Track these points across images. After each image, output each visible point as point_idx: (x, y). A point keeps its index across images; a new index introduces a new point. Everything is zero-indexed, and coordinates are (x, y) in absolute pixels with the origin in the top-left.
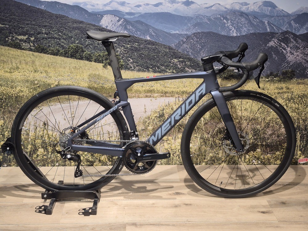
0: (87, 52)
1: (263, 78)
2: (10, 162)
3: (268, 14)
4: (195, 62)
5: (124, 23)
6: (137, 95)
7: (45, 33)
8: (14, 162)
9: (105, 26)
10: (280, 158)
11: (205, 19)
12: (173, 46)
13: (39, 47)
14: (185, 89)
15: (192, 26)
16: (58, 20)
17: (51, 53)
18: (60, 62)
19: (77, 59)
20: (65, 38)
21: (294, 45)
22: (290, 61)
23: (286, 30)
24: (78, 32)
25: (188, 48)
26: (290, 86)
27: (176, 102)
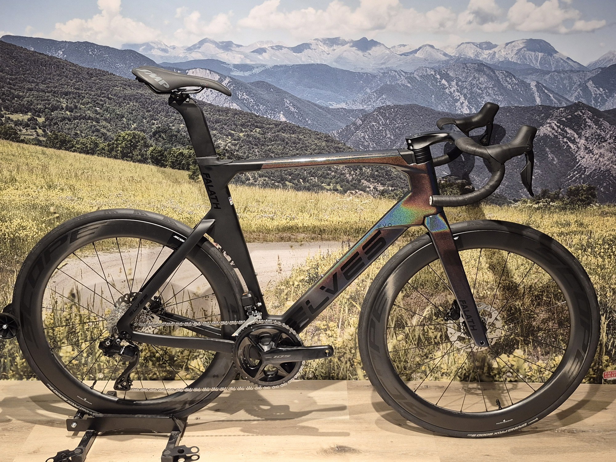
0: (155, 147)
1: (525, 202)
3: (537, 68)
5: (230, 87)
6: (261, 237)
7: (67, 108)
11: (402, 77)
12: (334, 134)
13: (56, 138)
14: (361, 225)
15: (374, 92)
16: (93, 80)
17: (81, 149)
18: (99, 168)
19: (135, 162)
20: (108, 117)
21: (595, 133)
22: (585, 166)
23: (577, 101)
24: (136, 105)
25: (367, 140)
26: (585, 220)
27: (343, 250)
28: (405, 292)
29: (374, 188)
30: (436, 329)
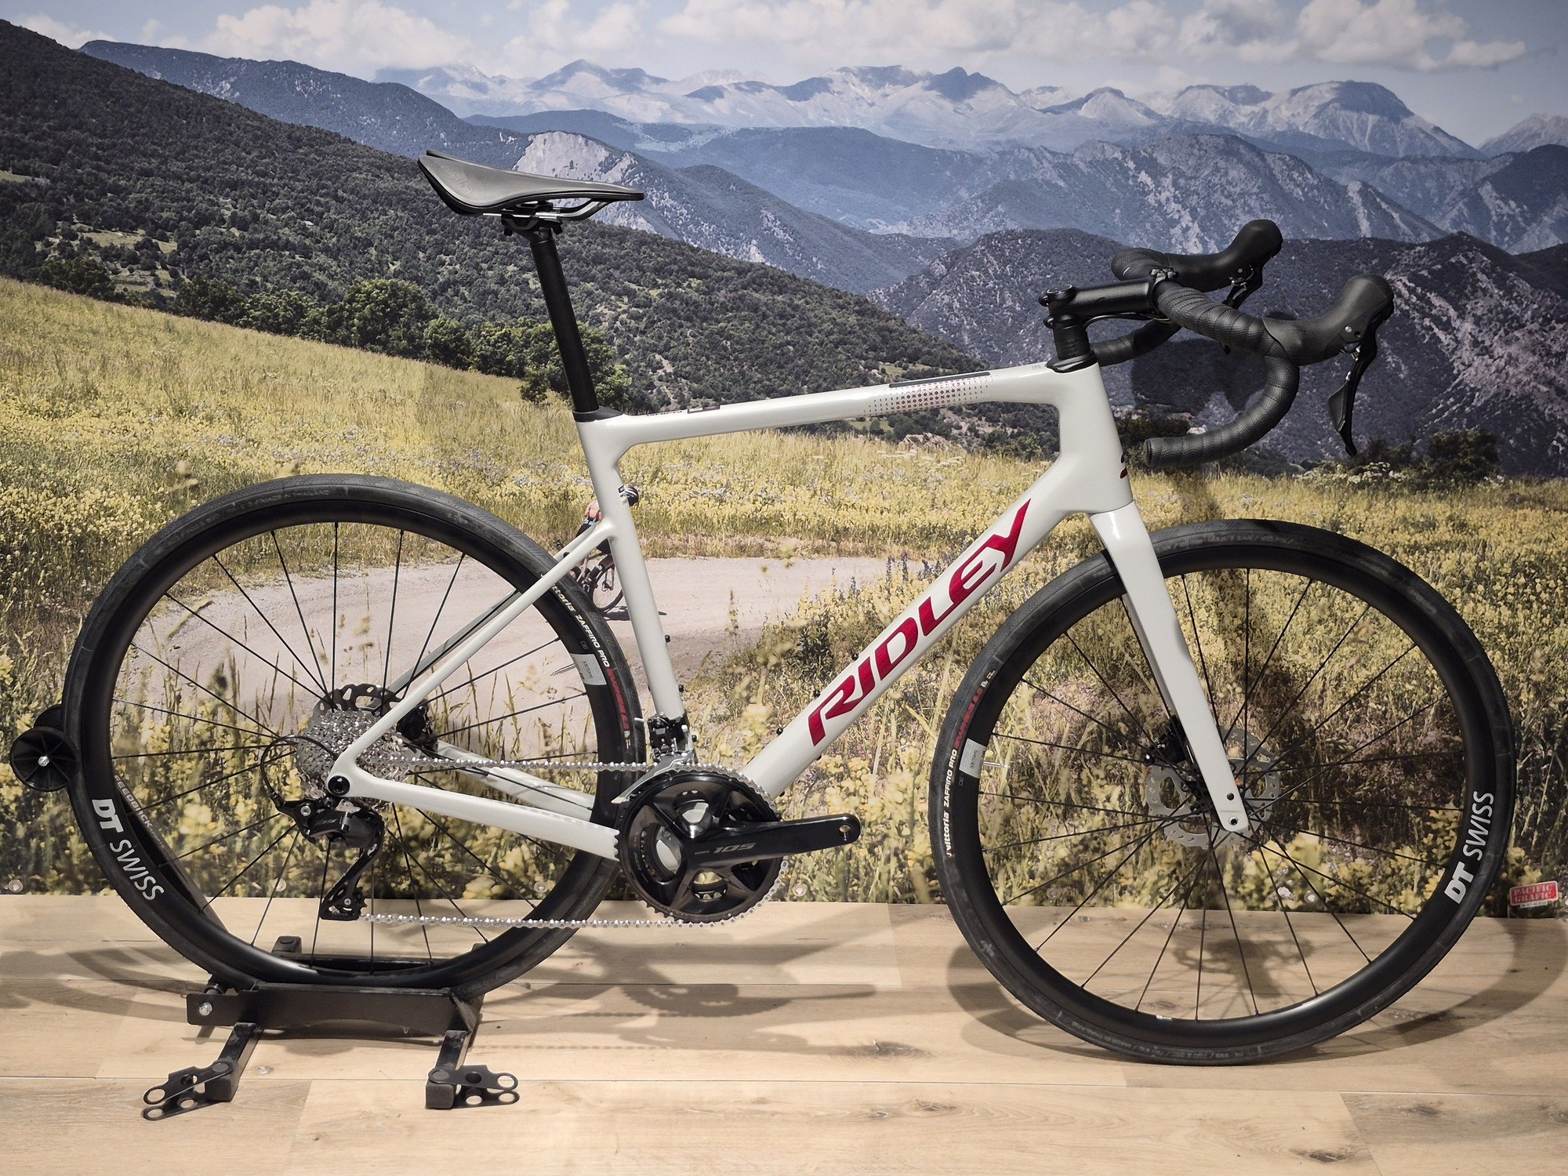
1: (1330, 469)
2: (38, 869)
3: (1362, 149)
5: (631, 177)
6: (691, 543)
7: (235, 221)
8: (59, 871)
10: (1417, 878)
11: (1046, 164)
12: (879, 296)
13: (203, 292)
14: (935, 518)
15: (976, 198)
16: (302, 154)
17: (263, 321)
18: (305, 368)
19: (393, 356)
20: (334, 244)
21: (1496, 307)
22: (1472, 386)
23: (1455, 231)
24: (401, 217)
25: (956, 312)
26: (1471, 514)
27: (889, 580)
28: (1037, 687)
29: (969, 429)
30: (1109, 778)
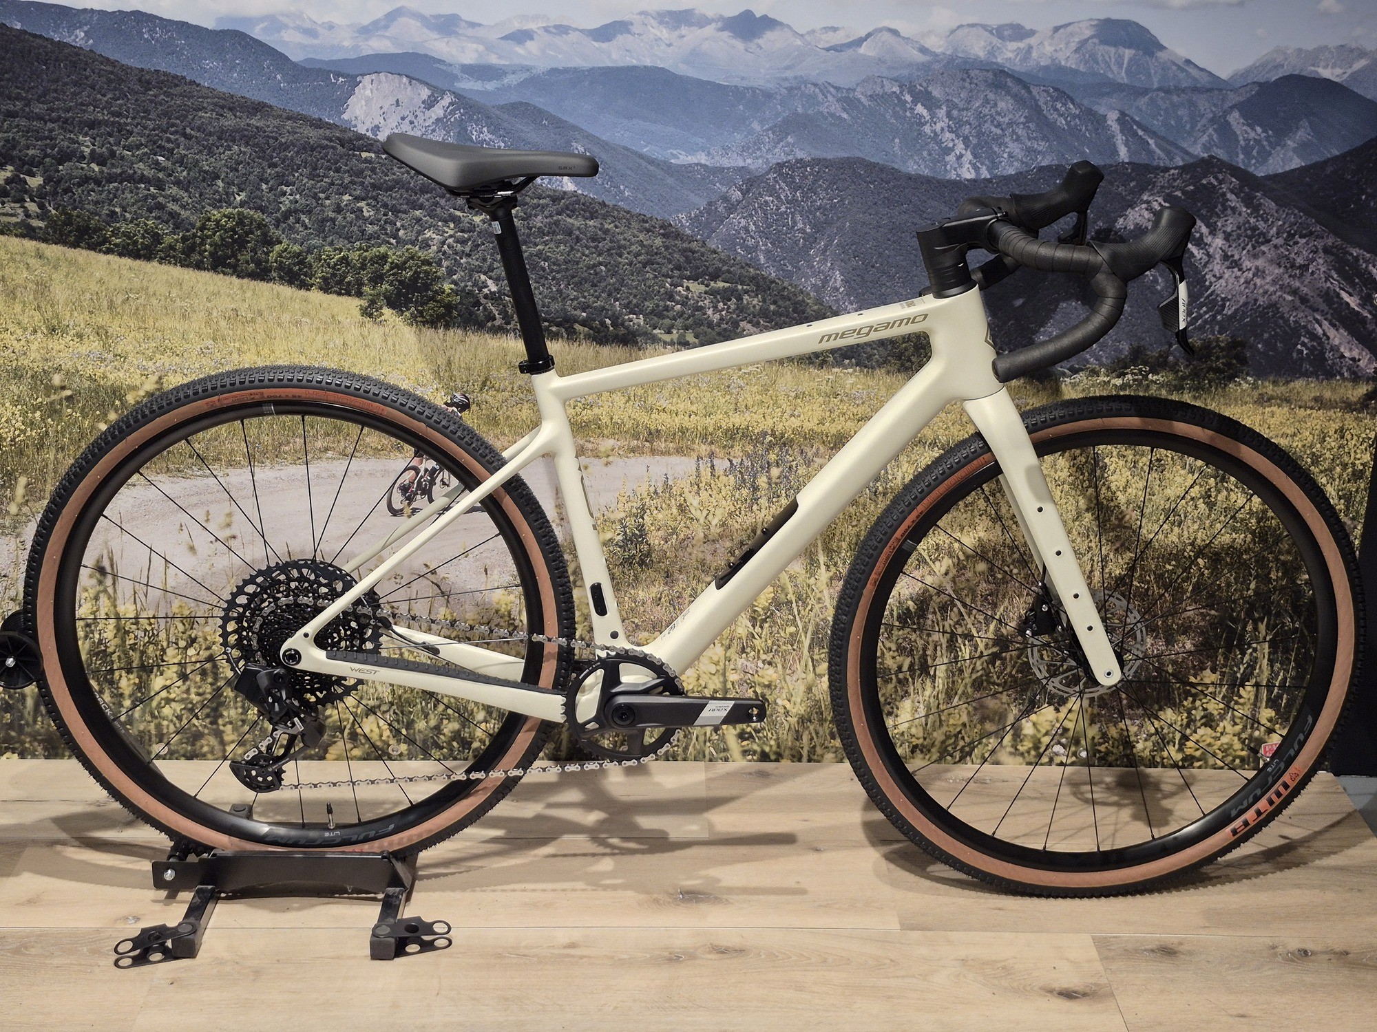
0: (287, 245)
1: (1095, 373)
3: (1120, 81)
4: (784, 298)
5: (453, 113)
7: (94, 157)
9: (369, 125)
10: (1178, 736)
11: (830, 98)
12: (681, 220)
13: (69, 221)
14: (737, 420)
15: (768, 130)
16: (152, 95)
17: (124, 247)
18: (163, 290)
19: (243, 278)
20: (184, 177)
21: (1244, 224)
22: (1223, 296)
23: (1206, 155)
24: (245, 153)
25: (752, 234)
27: (698, 476)
28: (833, 569)
30: (901, 650)
